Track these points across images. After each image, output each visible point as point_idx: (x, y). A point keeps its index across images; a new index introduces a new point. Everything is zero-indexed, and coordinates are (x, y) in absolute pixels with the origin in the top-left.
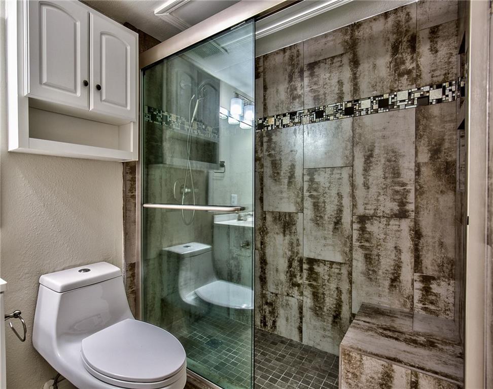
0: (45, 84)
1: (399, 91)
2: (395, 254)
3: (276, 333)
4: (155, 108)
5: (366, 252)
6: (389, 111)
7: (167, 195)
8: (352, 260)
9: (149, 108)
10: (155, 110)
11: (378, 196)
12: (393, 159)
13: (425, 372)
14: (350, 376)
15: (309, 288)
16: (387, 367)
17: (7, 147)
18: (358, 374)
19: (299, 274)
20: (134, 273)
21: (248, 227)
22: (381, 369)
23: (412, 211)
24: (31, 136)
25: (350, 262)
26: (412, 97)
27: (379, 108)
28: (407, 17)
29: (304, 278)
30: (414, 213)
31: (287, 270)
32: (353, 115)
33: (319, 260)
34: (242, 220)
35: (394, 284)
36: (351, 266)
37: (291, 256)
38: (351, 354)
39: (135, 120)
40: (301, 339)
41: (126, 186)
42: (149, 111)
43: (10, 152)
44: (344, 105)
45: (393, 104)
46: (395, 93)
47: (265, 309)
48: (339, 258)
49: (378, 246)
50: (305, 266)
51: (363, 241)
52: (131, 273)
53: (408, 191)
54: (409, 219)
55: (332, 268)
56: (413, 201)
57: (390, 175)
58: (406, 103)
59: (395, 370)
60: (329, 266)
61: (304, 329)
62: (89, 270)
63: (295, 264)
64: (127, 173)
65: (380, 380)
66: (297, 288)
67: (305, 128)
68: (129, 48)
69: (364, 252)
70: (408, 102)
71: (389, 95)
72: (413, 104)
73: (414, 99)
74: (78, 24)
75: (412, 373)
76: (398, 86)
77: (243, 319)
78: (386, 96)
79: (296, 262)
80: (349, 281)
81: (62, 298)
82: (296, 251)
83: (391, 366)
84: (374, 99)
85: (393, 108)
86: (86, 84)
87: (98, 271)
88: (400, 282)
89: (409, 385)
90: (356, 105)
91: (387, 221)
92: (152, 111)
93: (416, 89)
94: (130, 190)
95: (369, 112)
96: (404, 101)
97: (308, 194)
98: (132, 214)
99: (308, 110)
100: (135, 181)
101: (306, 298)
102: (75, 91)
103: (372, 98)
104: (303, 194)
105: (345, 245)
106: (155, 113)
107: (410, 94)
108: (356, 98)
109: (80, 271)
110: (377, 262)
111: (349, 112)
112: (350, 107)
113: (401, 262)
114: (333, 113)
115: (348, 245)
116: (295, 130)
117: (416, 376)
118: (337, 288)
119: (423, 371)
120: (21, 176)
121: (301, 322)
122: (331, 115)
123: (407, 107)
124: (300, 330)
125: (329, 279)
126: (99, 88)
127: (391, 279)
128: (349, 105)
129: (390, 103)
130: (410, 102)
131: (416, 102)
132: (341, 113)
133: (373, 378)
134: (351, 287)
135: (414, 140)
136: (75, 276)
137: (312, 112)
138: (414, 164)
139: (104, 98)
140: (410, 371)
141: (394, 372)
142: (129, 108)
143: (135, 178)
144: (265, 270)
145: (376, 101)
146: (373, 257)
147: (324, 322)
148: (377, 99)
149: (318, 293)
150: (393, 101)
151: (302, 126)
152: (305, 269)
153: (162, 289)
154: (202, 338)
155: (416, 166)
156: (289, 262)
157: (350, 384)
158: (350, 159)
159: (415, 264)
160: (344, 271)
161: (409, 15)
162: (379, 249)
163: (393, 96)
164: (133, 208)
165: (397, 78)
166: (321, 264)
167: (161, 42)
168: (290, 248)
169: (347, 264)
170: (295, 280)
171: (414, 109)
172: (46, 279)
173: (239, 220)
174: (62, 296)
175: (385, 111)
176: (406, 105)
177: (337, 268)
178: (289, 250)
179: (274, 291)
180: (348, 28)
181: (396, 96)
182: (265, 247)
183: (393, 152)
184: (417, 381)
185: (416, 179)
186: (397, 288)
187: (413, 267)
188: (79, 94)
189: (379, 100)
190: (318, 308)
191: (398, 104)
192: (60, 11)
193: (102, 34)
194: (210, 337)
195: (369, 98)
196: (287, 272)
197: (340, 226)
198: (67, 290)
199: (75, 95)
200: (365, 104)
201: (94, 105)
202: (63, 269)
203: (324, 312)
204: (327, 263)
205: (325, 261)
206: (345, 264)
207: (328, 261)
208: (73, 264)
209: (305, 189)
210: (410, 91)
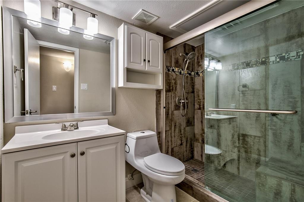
0: (132, 62)
1: (291, 51)
2: (290, 133)
3: (226, 170)
4: (169, 66)
5: (274, 132)
6: (286, 62)
7: (174, 103)
8: (266, 136)
9: (167, 66)
10: (169, 67)
11: (280, 104)
12: (288, 85)
13: (298, 185)
14: (261, 185)
15: (243, 148)
16: (279, 182)
17: (118, 86)
18: (264, 184)
19: (237, 142)
20: (160, 136)
21: (211, 119)
22: (276, 182)
23: (300, 111)
24: (127, 81)
25: (265, 136)
26: (299, 55)
27: (280, 60)
28: (296, 15)
29: (240, 144)
30: (300, 112)
31: (231, 139)
32: (265, 64)
33: (248, 135)
34: (208, 115)
35: (290, 148)
36: (265, 138)
37: (233, 133)
38: (261, 175)
39: (162, 73)
40: (239, 173)
41: (157, 99)
42: (167, 68)
43: (119, 87)
44: (261, 60)
45: (288, 58)
46: (289, 53)
47: (220, 158)
48: (259, 134)
49: (280, 128)
50: (241, 138)
51: (272, 126)
52: (159, 136)
53: (297, 101)
54: (298, 116)
55: (255, 139)
56: (300, 106)
57: (287, 94)
58: (295, 57)
59: (283, 183)
60: (253, 138)
61: (240, 168)
62: (144, 133)
64: (158, 94)
65: (276, 188)
66: (236, 148)
67: (240, 71)
68: (159, 44)
69: (272, 132)
70: (296, 57)
71: (286, 54)
72: (299, 58)
73: (300, 55)
74: (142, 38)
75: (292, 185)
76: (291, 49)
77: (209, 162)
78: (284, 55)
79: (236, 136)
80: (265, 146)
82: (236, 130)
83: (281, 181)
84: (277, 56)
85: (288, 60)
86: (145, 60)
87: (147, 133)
88: (293, 147)
89: (290, 190)
90: (267, 59)
91: (285, 117)
92: (168, 67)
93: (301, 50)
94: (159, 101)
95: (275, 63)
96: (294, 56)
97: (242, 103)
98: (159, 111)
99: (242, 63)
100: (161, 97)
101: (241, 153)
102: (141, 64)
103: (276, 56)
104: (239, 103)
105: (262, 128)
106: (169, 68)
107: (297, 53)
108: (267, 56)
109: (141, 133)
110: (280, 137)
111: (264, 63)
112: (264, 61)
113: (294, 137)
114: (255, 64)
115: (264, 128)
116: (235, 72)
117: (294, 186)
118: (258, 149)
119: (297, 184)
120: (122, 96)
121: (239, 165)
122: (254, 65)
123: (296, 60)
124: (238, 168)
125: (254, 144)
126: (149, 61)
127: (288, 145)
128: (264, 60)
129: (286, 58)
130: (297, 57)
131: (301, 57)
132: (259, 64)
133: (272, 186)
134: (266, 149)
135: (300, 76)
136: (139, 134)
137: (244, 63)
138: (300, 88)
139: (150, 65)
140: (291, 184)
141: (283, 184)
142: (159, 68)
143: (161, 96)
144: (220, 139)
145: (278, 57)
146: (278, 134)
147: (251, 165)
148: (279, 56)
149: (248, 151)
150: (288, 56)
151: (238, 70)
152: (241, 139)
153: (172, 144)
154: (189, 168)
155: (301, 89)
156: (232, 135)
157: (260, 189)
158: (264, 85)
159: (302, 138)
160: (262, 140)
161: (296, 14)
162: (281, 130)
163: (288, 54)
164: (159, 109)
165: (290, 45)
166: (249, 137)
167: (173, 39)
168: (233, 129)
169: (263, 137)
170: (235, 144)
171: (300, 60)
172: (129, 135)
174: (136, 141)
175: (283, 62)
176: (295, 59)
177: (258, 139)
178: (232, 130)
179: (225, 150)
180: (263, 22)
181: (289, 54)
182: (220, 128)
183: (288, 82)
184: (294, 189)
185: (301, 95)
186: (292, 150)
187: (301, 140)
188: (142, 64)
189: (280, 57)
190: (248, 159)
191: (291, 58)
192: (137, 35)
193: (150, 40)
194: (193, 168)
195: (275, 56)
196: (231, 141)
197: (259, 118)
198: (138, 139)
199: (140, 65)
200: (272, 59)
201: (147, 68)
202: (134, 132)
203: (251, 161)
204: (252, 136)
205: (251, 135)
206: (262, 137)
207: (253, 136)
208: (137, 130)
209: (241, 100)
210: (297, 51)
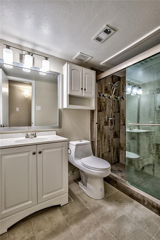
0: (73, 90)
3: (144, 171)
7: (104, 120)
10: (100, 93)
15: (157, 155)
19: (153, 149)
24: (69, 104)
29: (155, 151)
31: (148, 148)
37: (150, 143)
39: (94, 97)
40: (154, 174)
42: (99, 94)
43: (64, 108)
47: (139, 162)
52: (92, 144)
61: (155, 170)
62: (82, 141)
63: (151, 146)
64: (92, 113)
66: (152, 155)
67: (155, 96)
68: (93, 76)
74: (80, 73)
77: (131, 165)
81: (76, 147)
82: (152, 141)
86: (82, 89)
87: (84, 142)
94: (92, 118)
97: (156, 120)
98: (93, 126)
99: (156, 89)
101: (156, 158)
102: (79, 91)
104: (154, 120)
116: (151, 96)
121: (154, 168)
124: (153, 170)
126: (85, 89)
136: (78, 142)
137: (158, 89)
139: (86, 92)
142: (93, 94)
143: (94, 115)
144: (139, 148)
152: (155, 148)
153: (102, 151)
154: (115, 169)
156: (149, 145)
164: (93, 124)
170: (151, 152)
172: (71, 142)
173: (130, 130)
178: (149, 141)
179: (143, 155)
182: (139, 139)
192: (76, 71)
193: (86, 74)
194: (118, 169)
198: (77, 145)
201: (84, 95)
202: (75, 141)
208: (77, 139)
209: (155, 118)
